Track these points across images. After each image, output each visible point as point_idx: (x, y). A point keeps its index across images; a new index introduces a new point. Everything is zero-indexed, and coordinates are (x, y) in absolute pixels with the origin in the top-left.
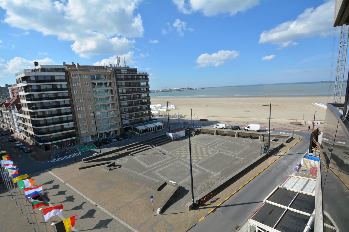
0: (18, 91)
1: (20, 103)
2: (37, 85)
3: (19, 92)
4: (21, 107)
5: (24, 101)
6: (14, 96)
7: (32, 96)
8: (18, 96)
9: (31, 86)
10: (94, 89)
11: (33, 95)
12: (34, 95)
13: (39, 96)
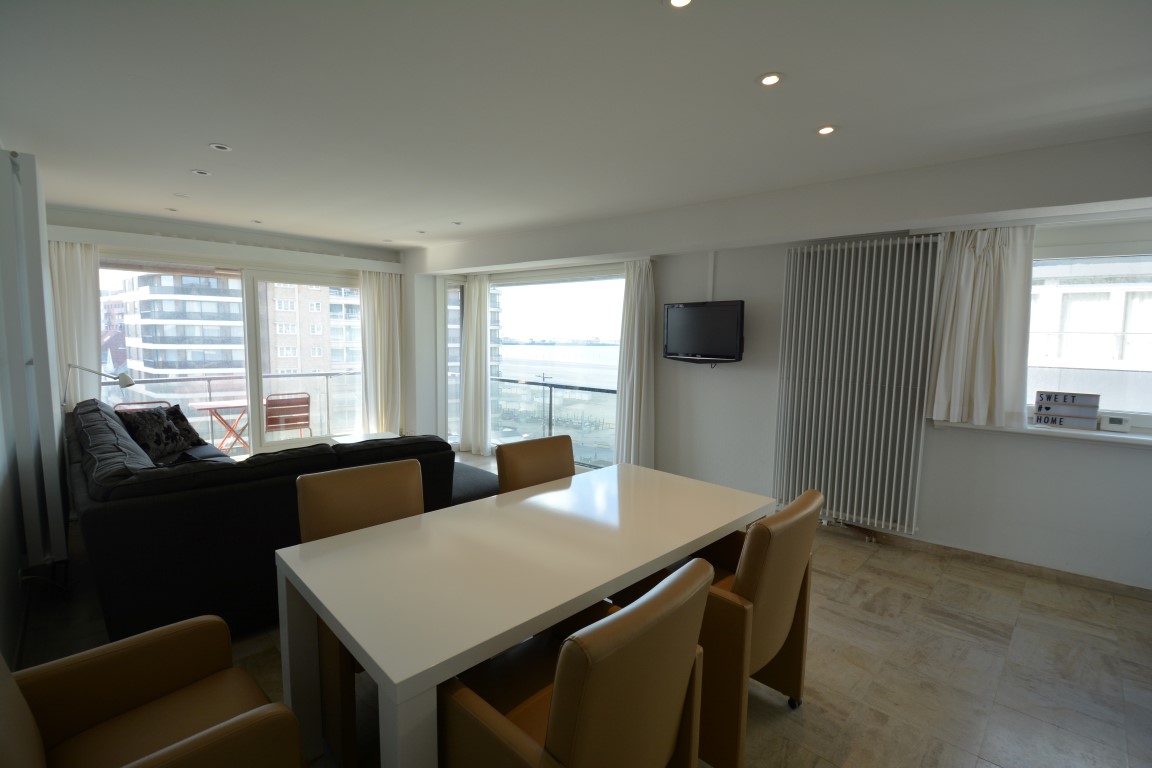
0: (122, 310)
1: (124, 346)
2: (176, 301)
3: (125, 316)
4: (125, 359)
5: (134, 342)
6: (109, 325)
7: (158, 330)
8: (122, 327)
9: (160, 302)
10: (335, 323)
11: (162, 326)
12: (166, 328)
13: (177, 331)
